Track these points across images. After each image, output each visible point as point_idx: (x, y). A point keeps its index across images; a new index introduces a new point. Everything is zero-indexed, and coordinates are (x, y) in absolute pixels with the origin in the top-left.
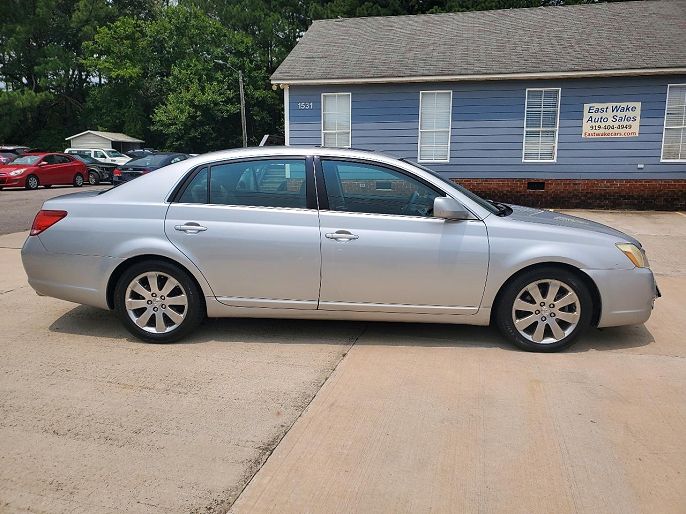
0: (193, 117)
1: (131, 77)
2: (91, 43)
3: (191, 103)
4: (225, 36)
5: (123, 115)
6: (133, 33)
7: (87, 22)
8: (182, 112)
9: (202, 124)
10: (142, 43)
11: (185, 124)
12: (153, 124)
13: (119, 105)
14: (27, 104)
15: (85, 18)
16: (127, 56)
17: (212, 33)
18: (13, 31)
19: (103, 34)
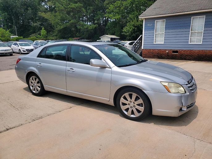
0: (134, 30)
1: (117, 19)
2: (108, 10)
3: (134, 26)
4: (147, 3)
5: (115, 30)
6: (120, 5)
7: (108, 4)
8: (131, 28)
9: (137, 32)
10: (122, 8)
11: (131, 32)
12: (123, 32)
13: (114, 27)
14: (91, 28)
15: (107, 3)
16: (117, 13)
17: (142, 2)
18: (90, 9)
19: (111, 7)
